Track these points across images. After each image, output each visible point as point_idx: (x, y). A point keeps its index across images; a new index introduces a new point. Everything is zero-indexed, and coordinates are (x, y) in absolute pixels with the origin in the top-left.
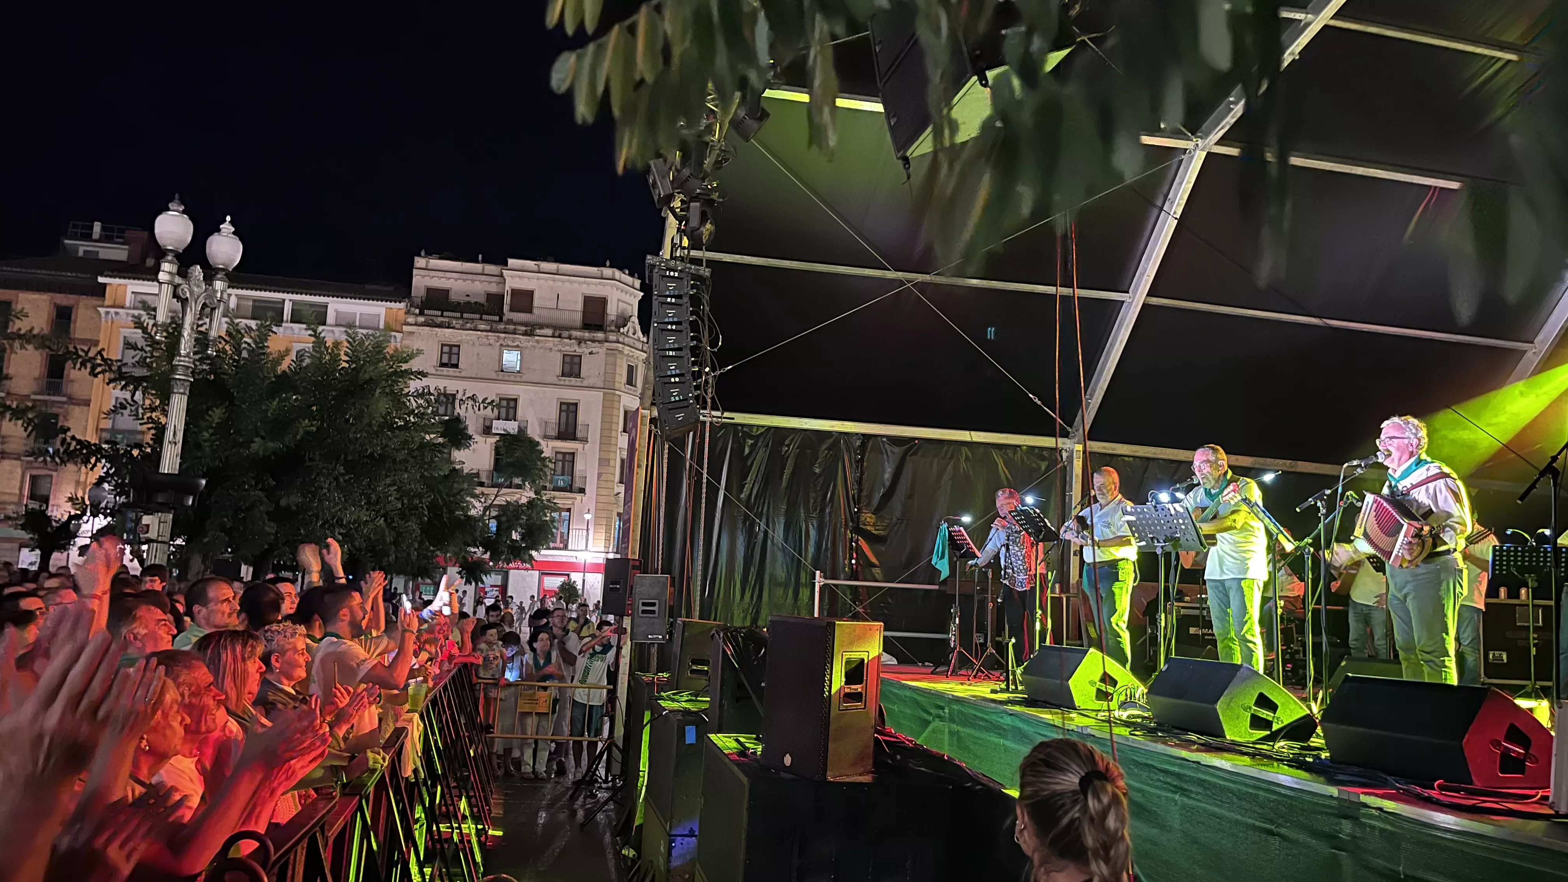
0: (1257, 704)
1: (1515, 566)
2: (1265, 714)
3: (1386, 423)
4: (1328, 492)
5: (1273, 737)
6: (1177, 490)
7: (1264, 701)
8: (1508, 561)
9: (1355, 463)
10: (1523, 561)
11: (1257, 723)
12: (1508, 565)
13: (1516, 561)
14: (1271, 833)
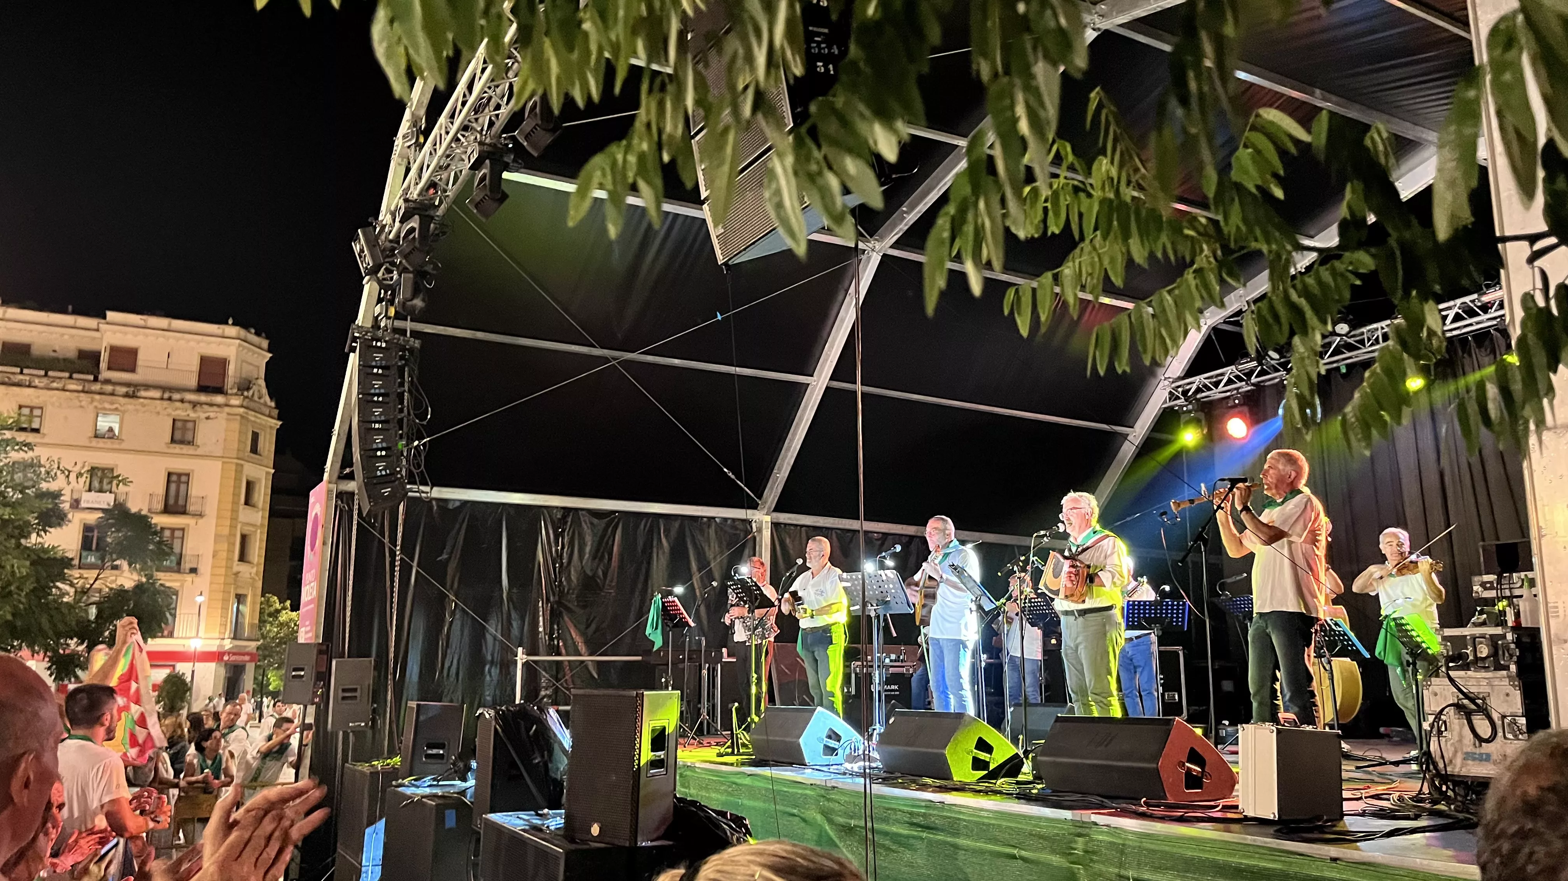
0: (978, 747)
1: (1144, 617)
2: (983, 756)
3: (1065, 498)
4: (1023, 558)
5: (994, 775)
6: (884, 557)
7: (983, 746)
8: (1139, 613)
9: (1042, 533)
10: (1150, 613)
11: (978, 764)
12: (1138, 617)
13: (1144, 613)
14: (1014, 857)
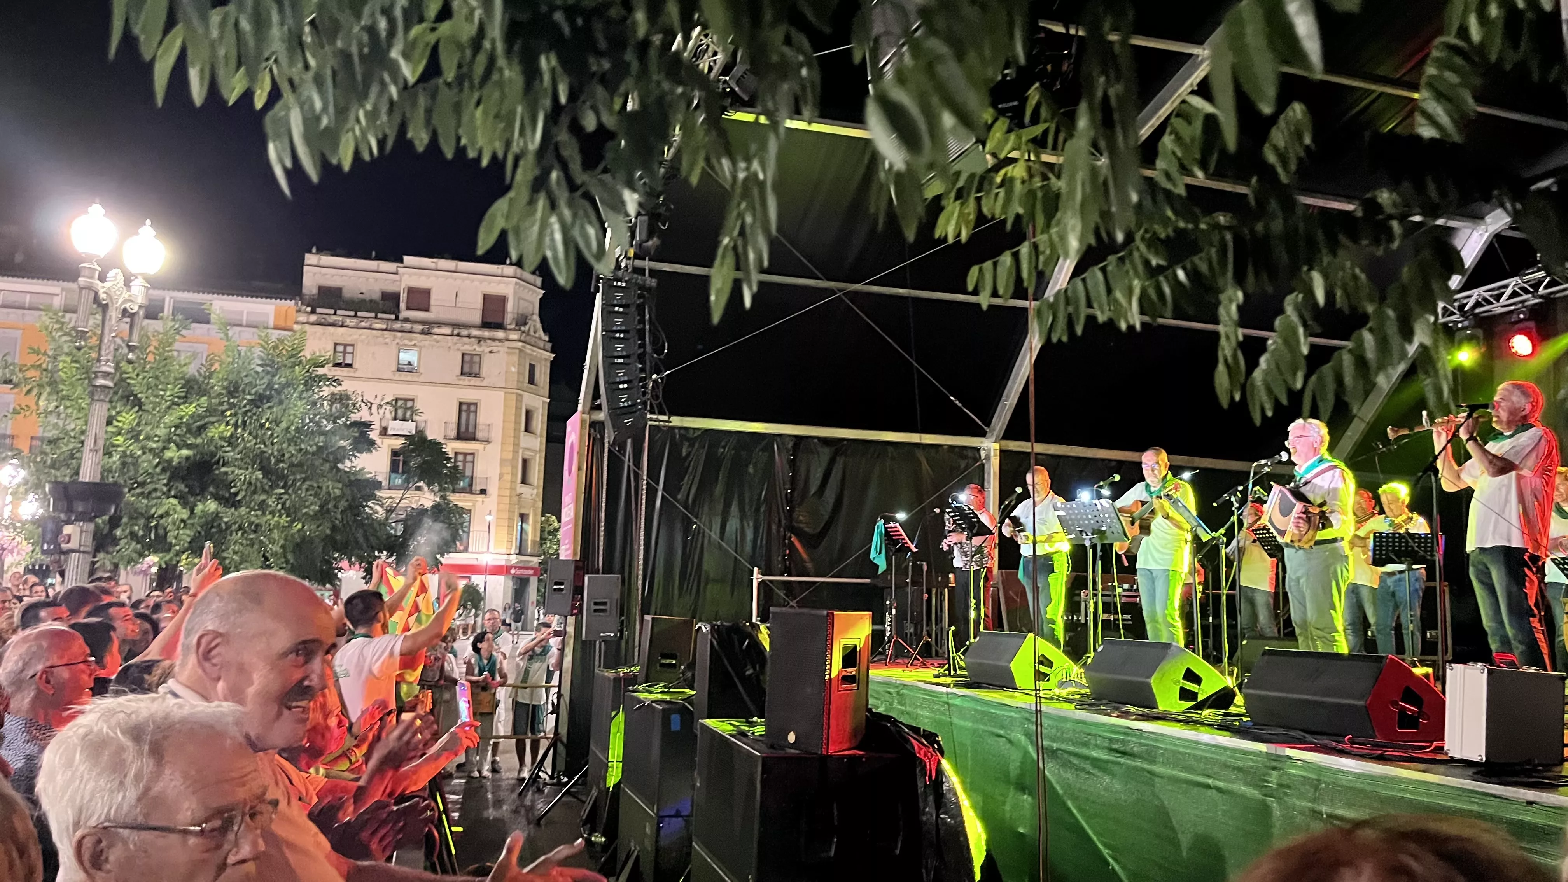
0: (1185, 678)
1: (1393, 551)
2: (1191, 686)
3: (1292, 425)
4: (1240, 488)
5: (1200, 706)
6: (1101, 487)
7: (1191, 676)
8: (1388, 546)
9: (1263, 462)
10: (1400, 546)
11: (1185, 695)
12: (1387, 550)
13: (1394, 546)
14: (1208, 787)
